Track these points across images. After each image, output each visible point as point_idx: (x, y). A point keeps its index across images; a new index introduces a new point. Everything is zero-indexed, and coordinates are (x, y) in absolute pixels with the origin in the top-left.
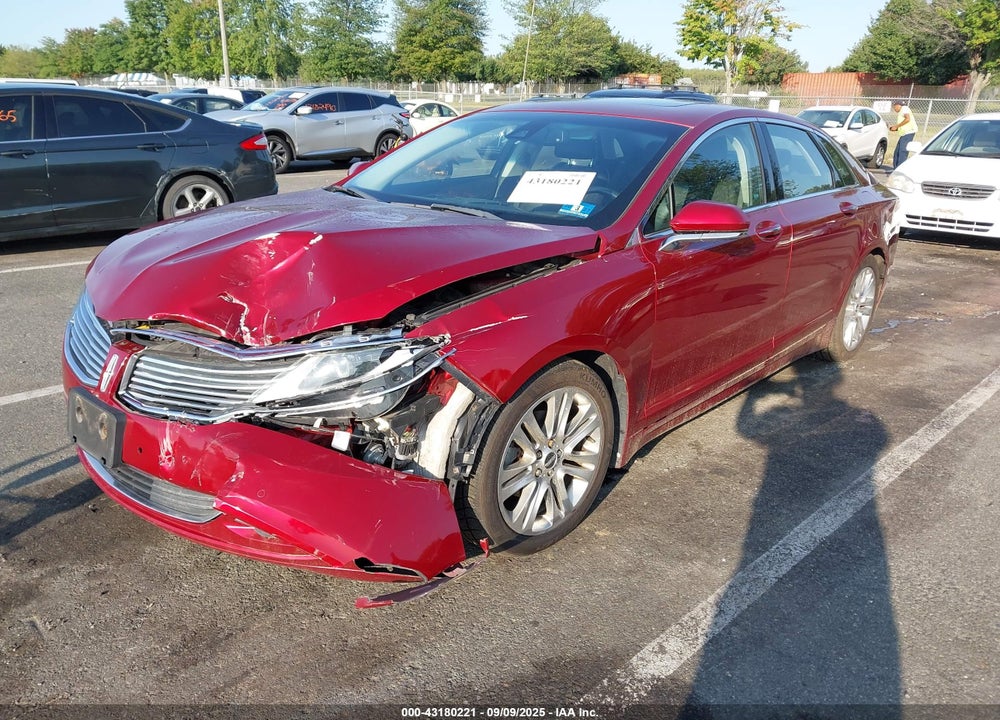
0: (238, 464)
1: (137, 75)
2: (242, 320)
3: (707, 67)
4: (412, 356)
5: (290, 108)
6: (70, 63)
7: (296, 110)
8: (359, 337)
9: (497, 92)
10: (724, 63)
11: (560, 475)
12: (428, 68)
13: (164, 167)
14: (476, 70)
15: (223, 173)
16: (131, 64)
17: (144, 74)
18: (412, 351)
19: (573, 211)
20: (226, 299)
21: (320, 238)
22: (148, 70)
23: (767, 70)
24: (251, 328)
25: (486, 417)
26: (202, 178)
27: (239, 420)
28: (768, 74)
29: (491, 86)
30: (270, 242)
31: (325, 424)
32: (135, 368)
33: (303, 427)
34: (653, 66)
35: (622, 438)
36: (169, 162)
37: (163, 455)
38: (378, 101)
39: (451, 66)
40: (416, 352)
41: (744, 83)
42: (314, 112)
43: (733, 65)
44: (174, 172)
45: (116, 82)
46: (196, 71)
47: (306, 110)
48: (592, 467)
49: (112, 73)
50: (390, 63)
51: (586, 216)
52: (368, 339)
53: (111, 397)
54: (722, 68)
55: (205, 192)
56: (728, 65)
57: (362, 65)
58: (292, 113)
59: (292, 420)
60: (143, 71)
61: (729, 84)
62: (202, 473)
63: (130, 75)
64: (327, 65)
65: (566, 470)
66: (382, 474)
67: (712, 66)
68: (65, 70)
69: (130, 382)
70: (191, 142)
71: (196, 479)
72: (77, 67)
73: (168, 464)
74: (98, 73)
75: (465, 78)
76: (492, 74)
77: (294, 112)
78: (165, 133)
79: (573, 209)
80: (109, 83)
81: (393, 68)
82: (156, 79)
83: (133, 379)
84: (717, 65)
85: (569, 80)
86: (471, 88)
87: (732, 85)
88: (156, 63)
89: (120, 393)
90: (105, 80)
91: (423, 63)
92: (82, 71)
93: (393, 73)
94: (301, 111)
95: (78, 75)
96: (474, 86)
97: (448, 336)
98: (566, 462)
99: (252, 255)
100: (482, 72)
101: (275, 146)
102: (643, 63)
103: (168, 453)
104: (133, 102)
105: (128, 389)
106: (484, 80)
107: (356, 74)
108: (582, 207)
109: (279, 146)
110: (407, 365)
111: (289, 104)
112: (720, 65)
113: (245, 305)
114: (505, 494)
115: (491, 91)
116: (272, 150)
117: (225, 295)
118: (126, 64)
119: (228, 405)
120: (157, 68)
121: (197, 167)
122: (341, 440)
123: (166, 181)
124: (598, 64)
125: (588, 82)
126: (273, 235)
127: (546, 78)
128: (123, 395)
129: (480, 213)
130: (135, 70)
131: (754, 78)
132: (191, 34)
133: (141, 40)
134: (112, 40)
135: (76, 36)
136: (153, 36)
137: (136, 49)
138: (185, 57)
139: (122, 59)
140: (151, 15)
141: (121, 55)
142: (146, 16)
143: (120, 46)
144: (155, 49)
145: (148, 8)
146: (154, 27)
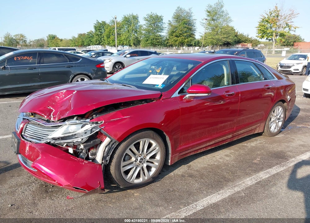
0: (40, 155)
1: (96, 46)
2: (52, 114)
3: (266, 41)
4: (91, 127)
5: (124, 55)
6: (78, 43)
8: (77, 121)
9: (200, 50)
10: (272, 39)
11: (145, 165)
12: (177, 43)
13: (73, 72)
14: (193, 43)
15: (90, 74)
16: (94, 43)
17: (98, 46)
18: (91, 125)
19: (159, 87)
20: (49, 108)
21: (76, 92)
22: (99, 44)
23: (289, 41)
24: (53, 116)
25: (114, 146)
26: (83, 75)
27: (46, 143)
28: (290, 43)
29: (198, 48)
30: (64, 93)
31: (67, 146)
32: (26, 127)
33: (61, 146)
34: (249, 41)
35: (170, 156)
36: (74, 71)
37: (26, 151)
38: (151, 53)
39: (184, 42)
40: (92, 126)
41: (281, 45)
42: (131, 56)
43: (275, 40)
44: (75, 74)
45: (90, 48)
46: (111, 44)
48: (157, 164)
49: (89, 45)
50: (167, 42)
51: (162, 88)
52: (79, 121)
53: (19, 135)
54: (272, 41)
55: (84, 80)
56: (273, 40)
57: (158, 42)
58: (125, 57)
59: (60, 144)
60: (97, 45)
61: (274, 46)
62: (33, 157)
63: (94, 46)
64: (148, 42)
65: (147, 164)
66: (80, 161)
67: (268, 40)
68: (77, 45)
69: (25, 131)
70: (81, 65)
71: (32, 158)
72: (80, 44)
73: (26, 154)
74: (85, 45)
75: (190, 45)
76: (198, 44)
78: (74, 62)
79: (159, 86)
80: (88, 48)
81: (168, 43)
82: (101, 47)
83: (26, 130)
84: (270, 40)
85: (221, 45)
86: (191, 48)
87: (275, 47)
89: (22, 134)
90: (87, 47)
91: (175, 41)
92: (82, 45)
93: (167, 44)
94: (128, 56)
95: (80, 46)
96: (193, 48)
97: (103, 121)
98: (147, 161)
99: (58, 96)
100: (195, 44)
101: (119, 66)
102: (246, 40)
103: (27, 151)
104: (66, 54)
105: (25, 133)
106: (195, 46)
107: (156, 45)
108: (162, 85)
109: (120, 66)
110: (89, 129)
111: (124, 54)
112: (271, 40)
113: (53, 109)
114: (123, 170)
115: (198, 49)
116: (118, 67)
117: (49, 107)
118: (93, 43)
119: (45, 139)
120: (101, 43)
121: (82, 72)
122: (71, 150)
123: (73, 76)
124: (230, 41)
125: (228, 46)
126: (65, 91)
127: (214, 45)
128: (23, 135)
129: (133, 87)
130: (95, 45)
131: (285, 44)
132: (111, 34)
133: (97, 36)
134: (90, 36)
135: (80, 35)
136: (100, 35)
137: (96, 39)
138: (109, 41)
139: (92, 42)
140: (100, 29)
141: (92, 40)
142: (99, 30)
143: (91, 38)
144: (101, 39)
145: (100, 27)
146: (101, 33)
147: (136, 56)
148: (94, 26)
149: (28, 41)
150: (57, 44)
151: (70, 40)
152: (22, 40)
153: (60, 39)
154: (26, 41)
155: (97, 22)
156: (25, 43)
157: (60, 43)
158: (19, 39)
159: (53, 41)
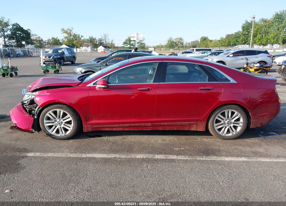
1: (241, 45)
7: (229, 55)
38: (259, 52)
46: (257, 43)
47: (232, 55)
49: (236, 45)
72: (226, 44)
77: (228, 56)
88: (247, 42)
90: (234, 47)
92: (228, 45)
95: (226, 46)
118: (239, 43)
132: (258, 33)
133: (244, 36)
134: (237, 36)
135: (228, 36)
136: (247, 34)
137: (242, 39)
138: (255, 39)
139: (238, 41)
140: (248, 29)
141: (238, 40)
142: (246, 29)
143: (238, 38)
144: (247, 39)
145: (248, 27)
146: (248, 32)
147: (240, 56)
148: (242, 26)
149: (185, 44)
150: (207, 44)
151: (219, 41)
152: (181, 42)
153: (210, 40)
154: (183, 43)
155: (246, 22)
156: (182, 45)
157: (209, 44)
158: (178, 42)
159: (204, 42)
